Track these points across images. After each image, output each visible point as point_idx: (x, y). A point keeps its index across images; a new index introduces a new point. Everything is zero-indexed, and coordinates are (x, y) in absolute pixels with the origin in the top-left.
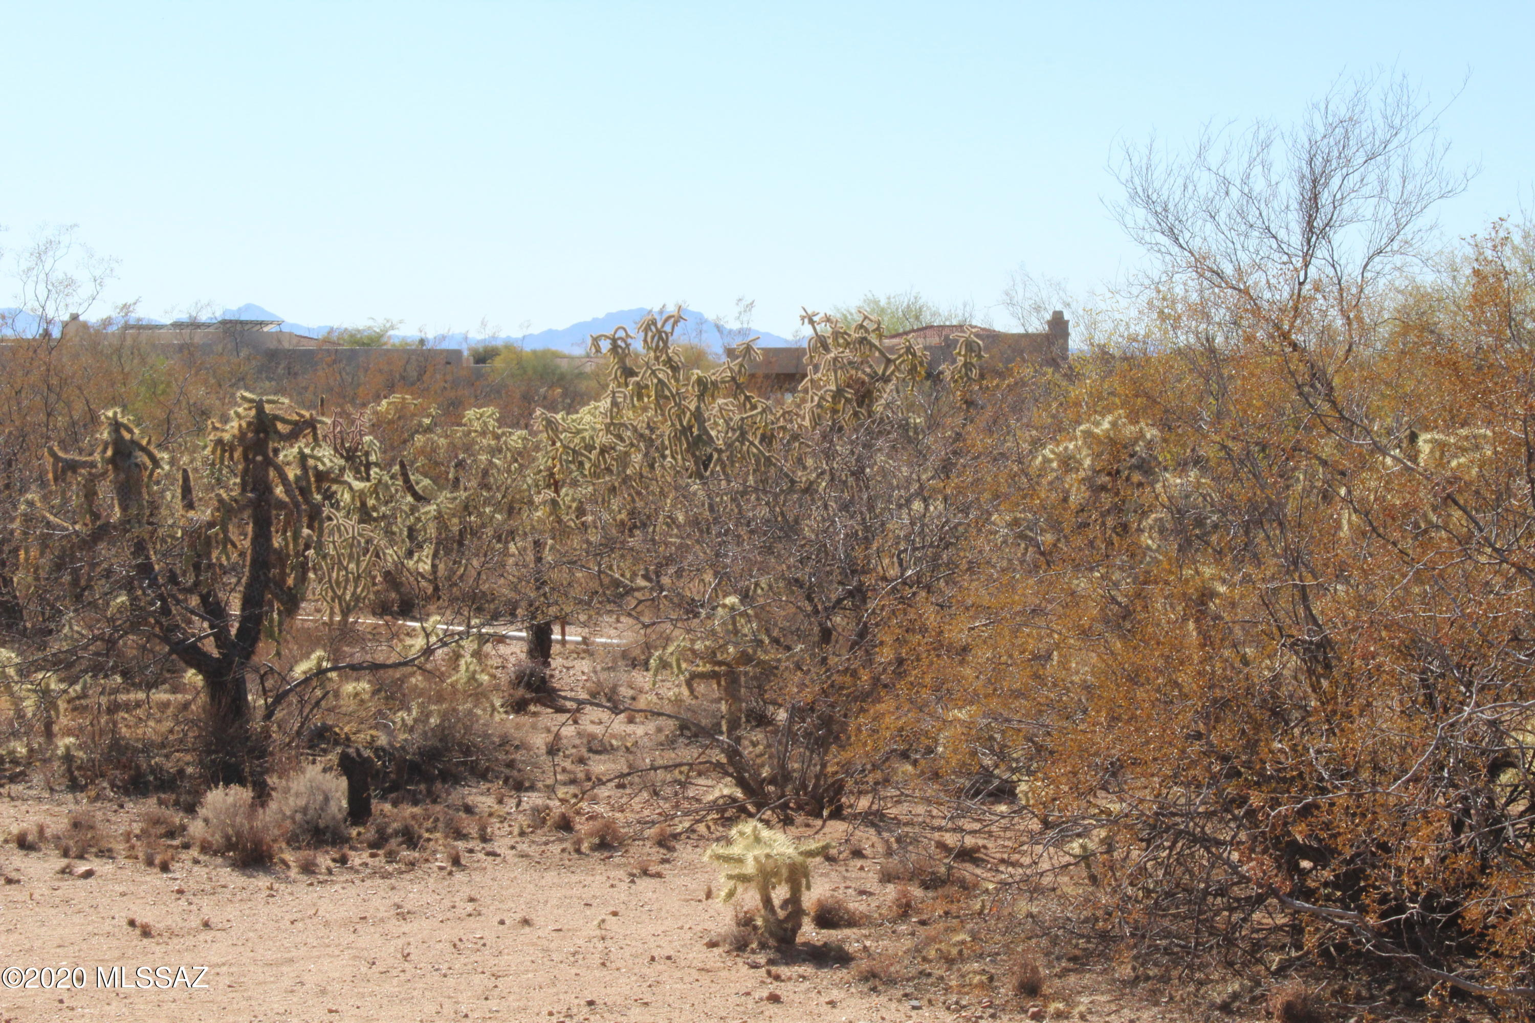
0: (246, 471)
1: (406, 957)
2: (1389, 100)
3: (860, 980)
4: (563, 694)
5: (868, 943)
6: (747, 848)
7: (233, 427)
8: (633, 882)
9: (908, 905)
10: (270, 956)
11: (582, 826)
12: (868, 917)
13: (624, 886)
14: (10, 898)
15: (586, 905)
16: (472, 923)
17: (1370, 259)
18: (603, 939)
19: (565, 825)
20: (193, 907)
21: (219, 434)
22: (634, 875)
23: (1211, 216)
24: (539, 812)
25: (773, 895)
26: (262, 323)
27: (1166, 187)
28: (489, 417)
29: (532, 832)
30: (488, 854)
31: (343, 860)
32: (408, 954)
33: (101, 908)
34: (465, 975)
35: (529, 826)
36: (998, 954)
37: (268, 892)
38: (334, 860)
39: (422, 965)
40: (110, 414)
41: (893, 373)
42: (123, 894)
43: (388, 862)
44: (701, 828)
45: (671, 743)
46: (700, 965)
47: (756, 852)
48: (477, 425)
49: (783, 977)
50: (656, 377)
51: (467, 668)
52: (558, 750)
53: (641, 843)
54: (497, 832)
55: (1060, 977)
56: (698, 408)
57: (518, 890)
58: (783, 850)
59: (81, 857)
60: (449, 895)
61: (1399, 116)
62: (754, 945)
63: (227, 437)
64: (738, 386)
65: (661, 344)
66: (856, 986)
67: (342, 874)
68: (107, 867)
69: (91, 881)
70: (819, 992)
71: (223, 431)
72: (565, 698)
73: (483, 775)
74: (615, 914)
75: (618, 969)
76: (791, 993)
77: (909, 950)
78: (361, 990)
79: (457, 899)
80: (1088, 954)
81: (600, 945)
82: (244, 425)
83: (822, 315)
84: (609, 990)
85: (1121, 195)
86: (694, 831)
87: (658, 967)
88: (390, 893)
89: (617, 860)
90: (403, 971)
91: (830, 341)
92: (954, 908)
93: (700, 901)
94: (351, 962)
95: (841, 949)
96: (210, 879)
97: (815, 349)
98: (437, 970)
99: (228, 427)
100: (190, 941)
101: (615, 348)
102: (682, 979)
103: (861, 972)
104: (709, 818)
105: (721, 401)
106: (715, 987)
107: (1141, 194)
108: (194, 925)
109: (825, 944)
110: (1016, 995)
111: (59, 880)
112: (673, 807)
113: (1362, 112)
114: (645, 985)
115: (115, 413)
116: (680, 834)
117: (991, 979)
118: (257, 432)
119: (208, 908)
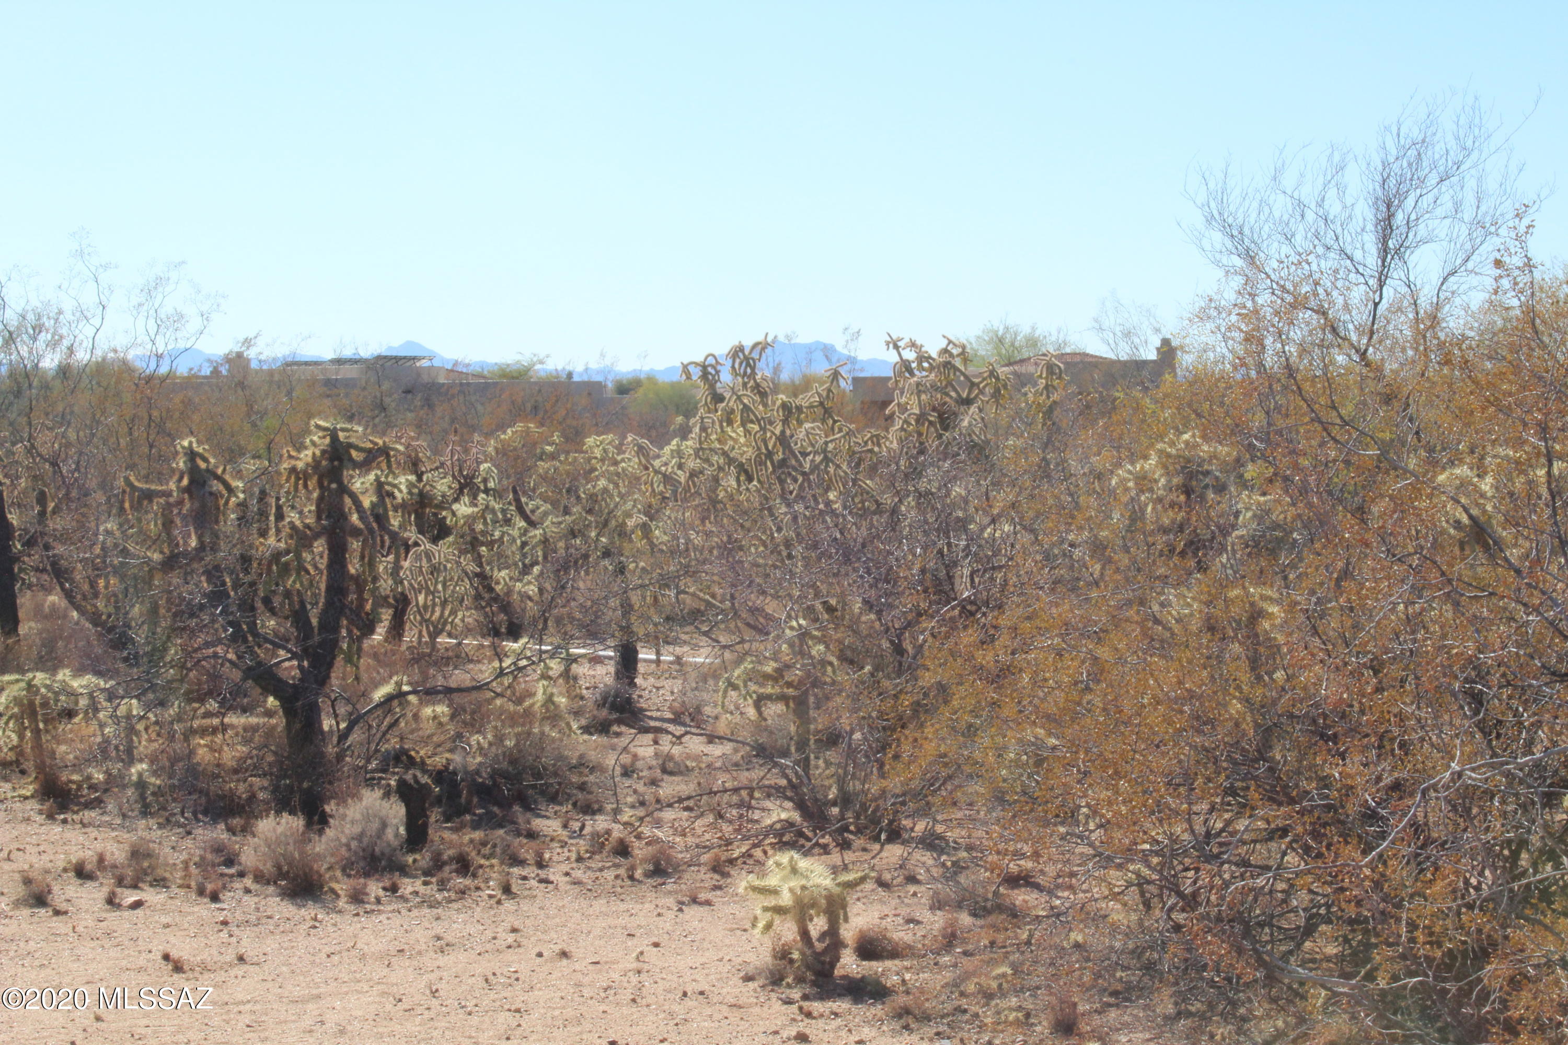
0: (321, 499)
1: (434, 993)
2: (1462, 122)
3: (893, 1017)
4: (649, 713)
5: (907, 976)
6: (784, 879)
7: (307, 456)
8: (680, 910)
9: (953, 935)
10: (297, 992)
11: (640, 851)
12: (910, 947)
13: (670, 915)
14: (54, 931)
15: (629, 935)
16: (510, 955)
17: (1445, 279)
18: (639, 972)
19: (623, 850)
20: (234, 940)
21: (293, 462)
22: (683, 903)
23: (1287, 238)
24: (599, 837)
25: (811, 927)
26: (414, 358)
27: (1241, 210)
28: (610, 443)
29: (589, 858)
30: (541, 881)
31: (393, 889)
32: (437, 990)
33: (140, 942)
34: (491, 1013)
35: (587, 851)
36: (1038, 988)
37: (312, 923)
38: (385, 889)
39: (448, 1002)
40: (186, 443)
41: (977, 396)
42: (167, 926)
43: (439, 890)
44: (758, 853)
45: (746, 764)
46: (733, 1001)
47: (792, 884)
48: (598, 453)
49: (815, 1014)
50: (742, 402)
51: (545, 691)
52: (633, 772)
53: (696, 868)
54: (555, 858)
55: (1100, 1013)
56: (783, 432)
57: (563, 919)
58: (819, 881)
59: (135, 886)
60: (493, 926)
61: (1471, 137)
62: (790, 980)
63: (300, 465)
64: (826, 411)
65: (749, 371)
66: (890, 1023)
67: (390, 903)
68: (159, 896)
69: (139, 912)
70: (850, 1031)
71: (297, 459)
72: (651, 718)
73: (553, 799)
74: (656, 945)
75: (648, 1006)
76: (821, 1031)
77: (947, 984)
78: (380, 1030)
79: (499, 930)
80: (1129, 988)
81: (634, 979)
82: (318, 453)
83: (907, 340)
84: (634, 1029)
85: (1198, 220)
86: (750, 856)
87: (688, 1003)
88: (434, 924)
89: (669, 887)
90: (429, 1009)
91: (914, 365)
92: (1000, 937)
93: (745, 930)
94: (377, 999)
95: (878, 983)
96: (258, 909)
97: (901, 374)
98: (463, 1007)
99: (302, 456)
100: (220, 976)
101: (705, 375)
102: (711, 1016)
103: (894, 1008)
104: (767, 841)
105: (807, 425)
106: (744, 1025)
107: (1217, 217)
108: (228, 959)
109: (863, 977)
110: (1051, 1033)
111: (107, 911)
112: (735, 830)
113: (1435, 134)
114: (672, 1023)
115: (191, 443)
116: (736, 859)
117: (1028, 1015)
118: (331, 460)
119: (248, 942)
